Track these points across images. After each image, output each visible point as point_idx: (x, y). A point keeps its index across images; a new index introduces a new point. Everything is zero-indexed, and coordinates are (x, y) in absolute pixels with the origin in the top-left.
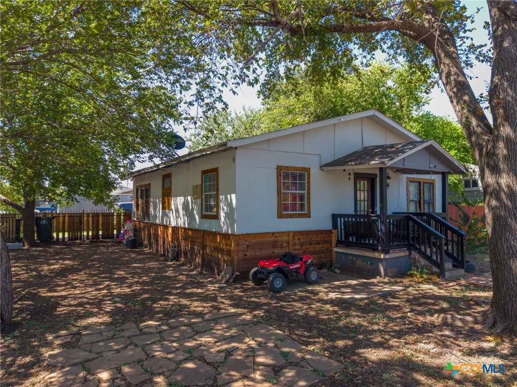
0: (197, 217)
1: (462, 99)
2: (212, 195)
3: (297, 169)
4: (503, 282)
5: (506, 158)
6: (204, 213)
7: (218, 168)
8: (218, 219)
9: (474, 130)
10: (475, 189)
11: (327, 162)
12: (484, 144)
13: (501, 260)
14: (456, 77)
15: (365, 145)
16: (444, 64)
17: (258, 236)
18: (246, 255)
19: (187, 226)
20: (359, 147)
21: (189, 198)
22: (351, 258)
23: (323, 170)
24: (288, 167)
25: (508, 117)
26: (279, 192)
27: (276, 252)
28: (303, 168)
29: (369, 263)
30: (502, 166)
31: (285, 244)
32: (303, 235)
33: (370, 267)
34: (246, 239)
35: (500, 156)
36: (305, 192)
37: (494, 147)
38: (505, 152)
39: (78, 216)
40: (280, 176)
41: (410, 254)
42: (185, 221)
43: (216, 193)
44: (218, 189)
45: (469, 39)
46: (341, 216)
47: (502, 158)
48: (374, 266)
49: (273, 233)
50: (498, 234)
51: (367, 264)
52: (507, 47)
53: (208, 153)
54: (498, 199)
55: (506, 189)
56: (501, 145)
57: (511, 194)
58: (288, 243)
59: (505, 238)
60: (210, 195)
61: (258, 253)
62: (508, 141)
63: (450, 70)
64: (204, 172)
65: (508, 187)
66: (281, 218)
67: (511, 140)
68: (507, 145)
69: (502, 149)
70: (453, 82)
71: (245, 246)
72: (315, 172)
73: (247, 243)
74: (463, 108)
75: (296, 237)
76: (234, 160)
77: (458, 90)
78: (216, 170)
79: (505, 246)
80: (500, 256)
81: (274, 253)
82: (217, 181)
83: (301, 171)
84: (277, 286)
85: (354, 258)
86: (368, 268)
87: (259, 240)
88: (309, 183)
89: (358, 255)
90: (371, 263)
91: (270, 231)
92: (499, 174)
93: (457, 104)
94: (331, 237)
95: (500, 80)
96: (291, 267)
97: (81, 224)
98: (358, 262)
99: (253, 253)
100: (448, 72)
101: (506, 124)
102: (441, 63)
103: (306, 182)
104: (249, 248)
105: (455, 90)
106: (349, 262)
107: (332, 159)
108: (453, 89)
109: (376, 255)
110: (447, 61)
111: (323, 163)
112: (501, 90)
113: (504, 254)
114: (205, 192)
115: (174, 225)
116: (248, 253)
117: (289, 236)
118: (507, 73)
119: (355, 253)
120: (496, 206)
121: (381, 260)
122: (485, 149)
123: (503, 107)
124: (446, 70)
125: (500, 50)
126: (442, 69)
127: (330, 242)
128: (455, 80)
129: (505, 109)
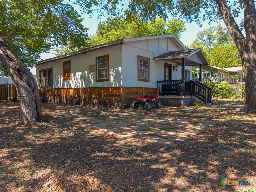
0: (92, 81)
1: (233, 24)
2: (104, 69)
3: (145, 58)
4: (252, 95)
5: (252, 47)
6: (98, 79)
7: (109, 55)
8: (109, 81)
9: (238, 37)
10: (196, 78)
11: (156, 57)
12: (243, 42)
13: (251, 87)
14: (230, 15)
15: (169, 51)
16: (224, 10)
17: (131, 88)
18: (127, 97)
19: (84, 87)
20: (166, 52)
21: (86, 72)
22: (167, 100)
23: (154, 60)
24: (142, 57)
25: (253, 32)
26: (138, 68)
27: (138, 96)
28: (147, 58)
29: (176, 101)
30: (251, 50)
31: (141, 93)
32: (147, 90)
33: (177, 103)
34: (127, 89)
35: (250, 47)
36: (148, 69)
37: (248, 43)
38: (252, 45)
39: (4, 86)
40: (139, 60)
41: (191, 97)
42: (83, 84)
43: (107, 68)
44: (109, 66)
45: (229, 2)
46: (161, 82)
47: (251, 48)
48: (179, 102)
49: (137, 88)
50: (250, 77)
51: (175, 101)
52: (250, 4)
53: (107, 45)
54: (250, 63)
55: (252, 60)
56: (251, 42)
57: (254, 61)
58: (142, 92)
59: (253, 78)
60: (102, 69)
61: (131, 96)
62: (253, 41)
63: (227, 12)
64: (97, 58)
65: (253, 58)
66: (139, 81)
67: (254, 40)
68: (253, 42)
69: (251, 44)
70: (229, 17)
71: (127, 93)
72: (151, 60)
73: (127, 91)
74: (233, 28)
75: (145, 90)
76: (121, 50)
77: (231, 21)
78: (108, 56)
79: (253, 81)
80: (251, 85)
81: (137, 97)
82: (108, 61)
83: (147, 59)
84: (149, 108)
85: (168, 100)
86: (175, 103)
87: (131, 90)
88: (149, 65)
89: (171, 98)
90: (177, 101)
91: (135, 87)
92: (250, 54)
93: (230, 26)
94: (157, 91)
95: (250, 17)
96: (152, 100)
97: (6, 90)
98: (170, 101)
99: (129, 96)
100: (226, 13)
101: (253, 34)
102: (222, 9)
103: (148, 65)
104: (128, 94)
105: (229, 20)
106: (165, 102)
107: (157, 56)
108: (228, 20)
109: (180, 97)
110: (226, 9)
111: (154, 57)
112: (250, 21)
113: (252, 84)
114: (98, 68)
115: (74, 88)
116: (127, 96)
117: (142, 90)
118: (252, 14)
119: (169, 97)
120: (249, 66)
121: (182, 99)
122: (243, 44)
123: (251, 27)
124: (225, 12)
125: (248, 6)
126: (223, 12)
127: (157, 94)
128: (229, 16)
129: (252, 28)
